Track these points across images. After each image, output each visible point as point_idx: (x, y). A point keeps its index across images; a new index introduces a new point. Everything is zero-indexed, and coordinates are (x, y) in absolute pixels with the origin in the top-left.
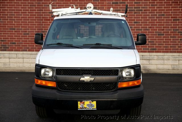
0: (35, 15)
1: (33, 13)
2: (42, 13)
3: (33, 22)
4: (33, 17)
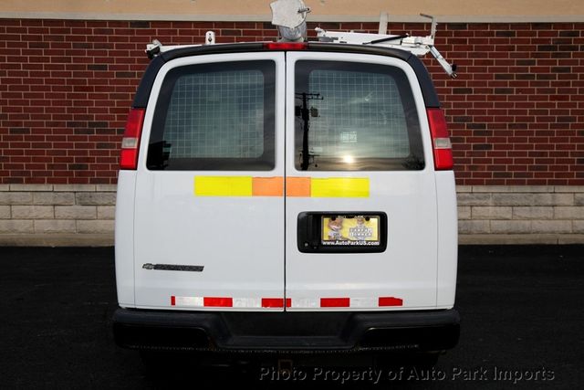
0: (47, 74)
1: (40, 67)
2: (68, 67)
3: (41, 96)
4: (41, 81)
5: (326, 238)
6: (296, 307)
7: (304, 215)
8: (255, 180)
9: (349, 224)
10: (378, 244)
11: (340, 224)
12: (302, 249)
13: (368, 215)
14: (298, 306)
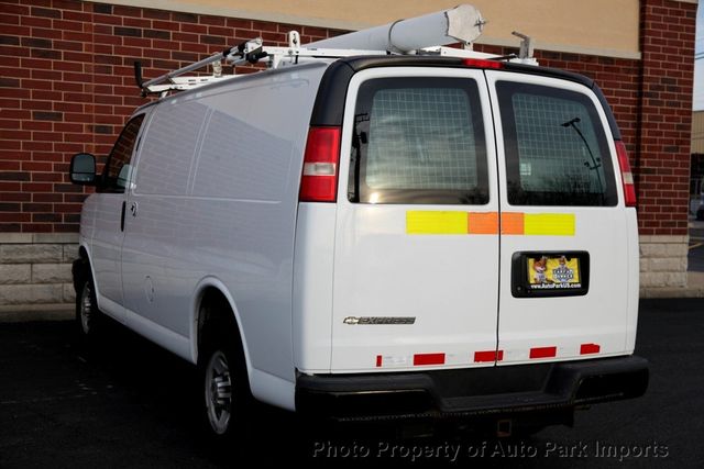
5: (532, 281)
6: (507, 361)
7: (519, 255)
8: (471, 215)
9: (553, 264)
10: (579, 286)
11: (544, 265)
12: (516, 294)
13: (569, 255)
14: (510, 359)
